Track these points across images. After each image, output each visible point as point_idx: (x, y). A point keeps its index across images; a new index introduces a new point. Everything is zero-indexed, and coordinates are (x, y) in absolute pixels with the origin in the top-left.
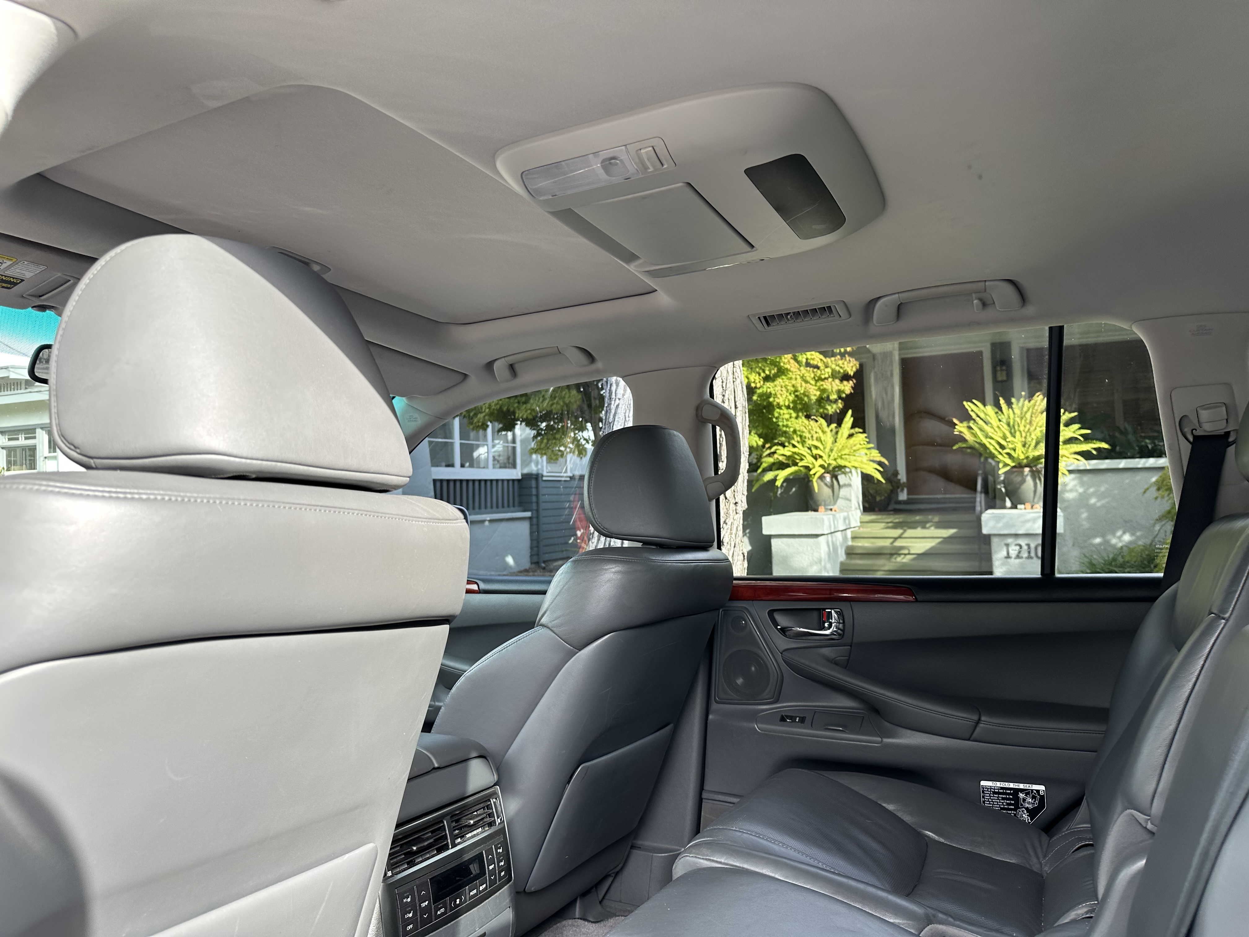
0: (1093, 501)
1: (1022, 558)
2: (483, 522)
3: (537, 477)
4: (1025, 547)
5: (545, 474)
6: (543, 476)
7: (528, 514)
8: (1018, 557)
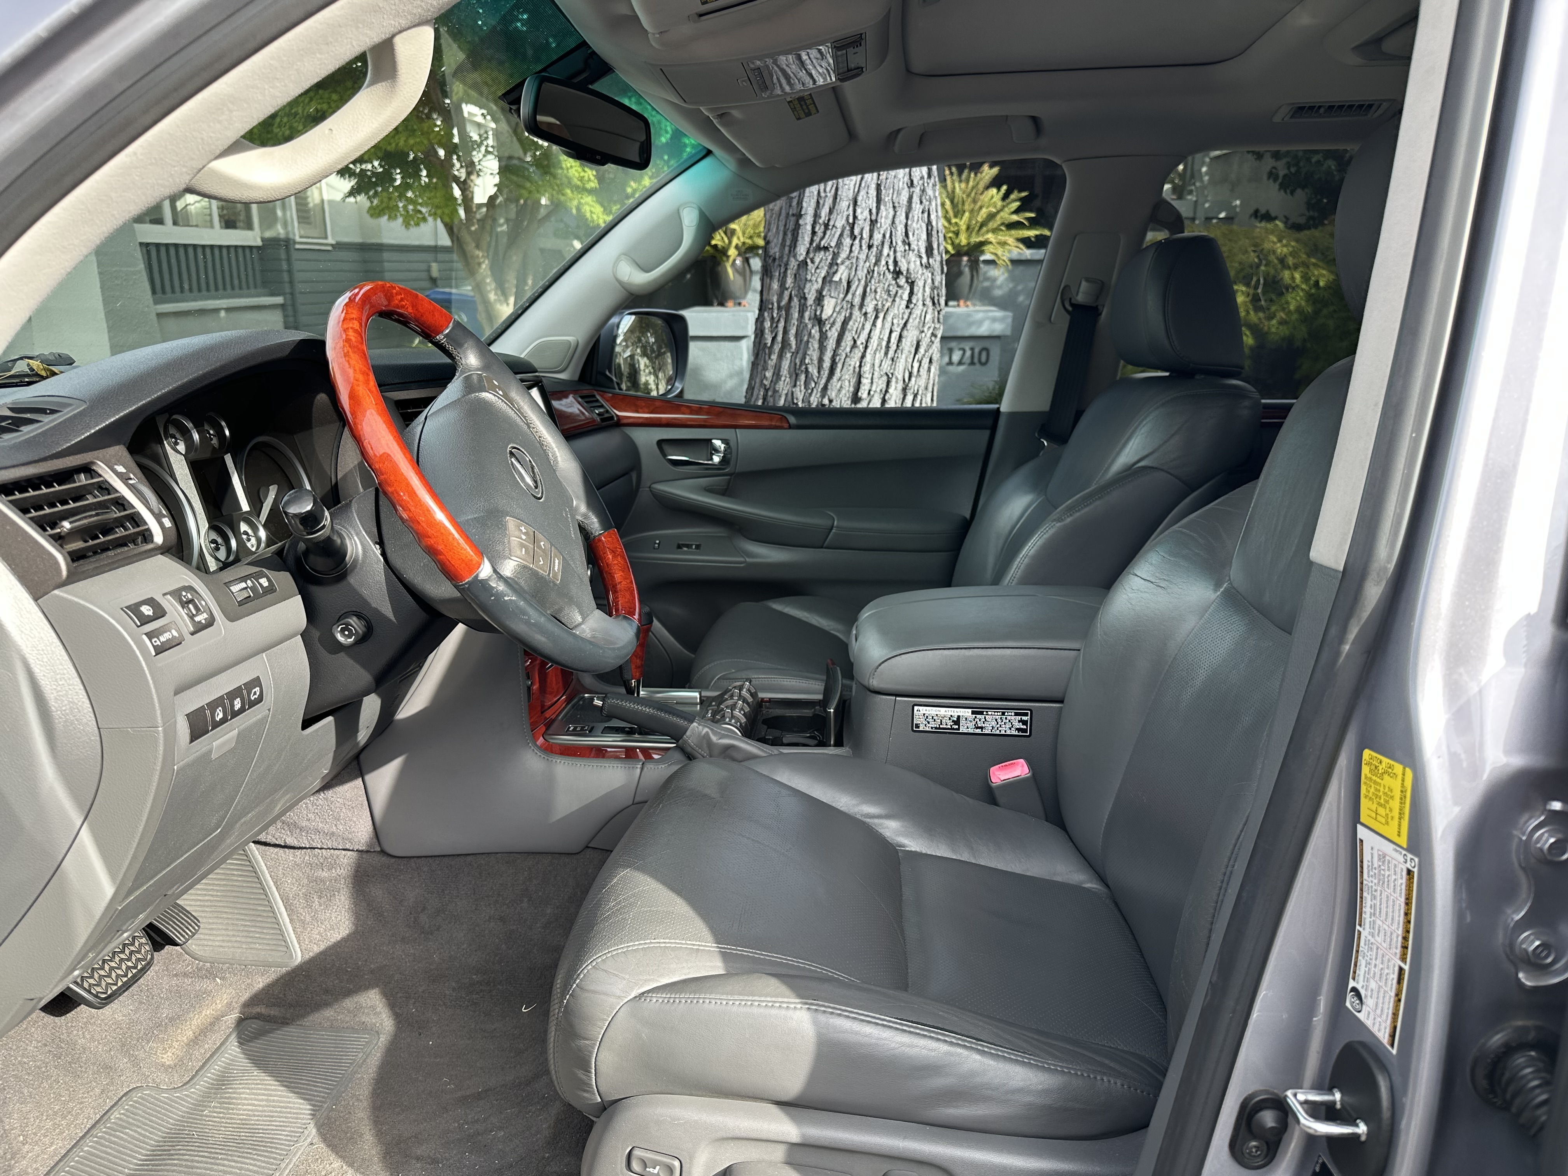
1: (963, 364)
3: (287, 243)
4: (968, 353)
5: (298, 239)
6: (295, 243)
7: (279, 300)
8: (960, 363)
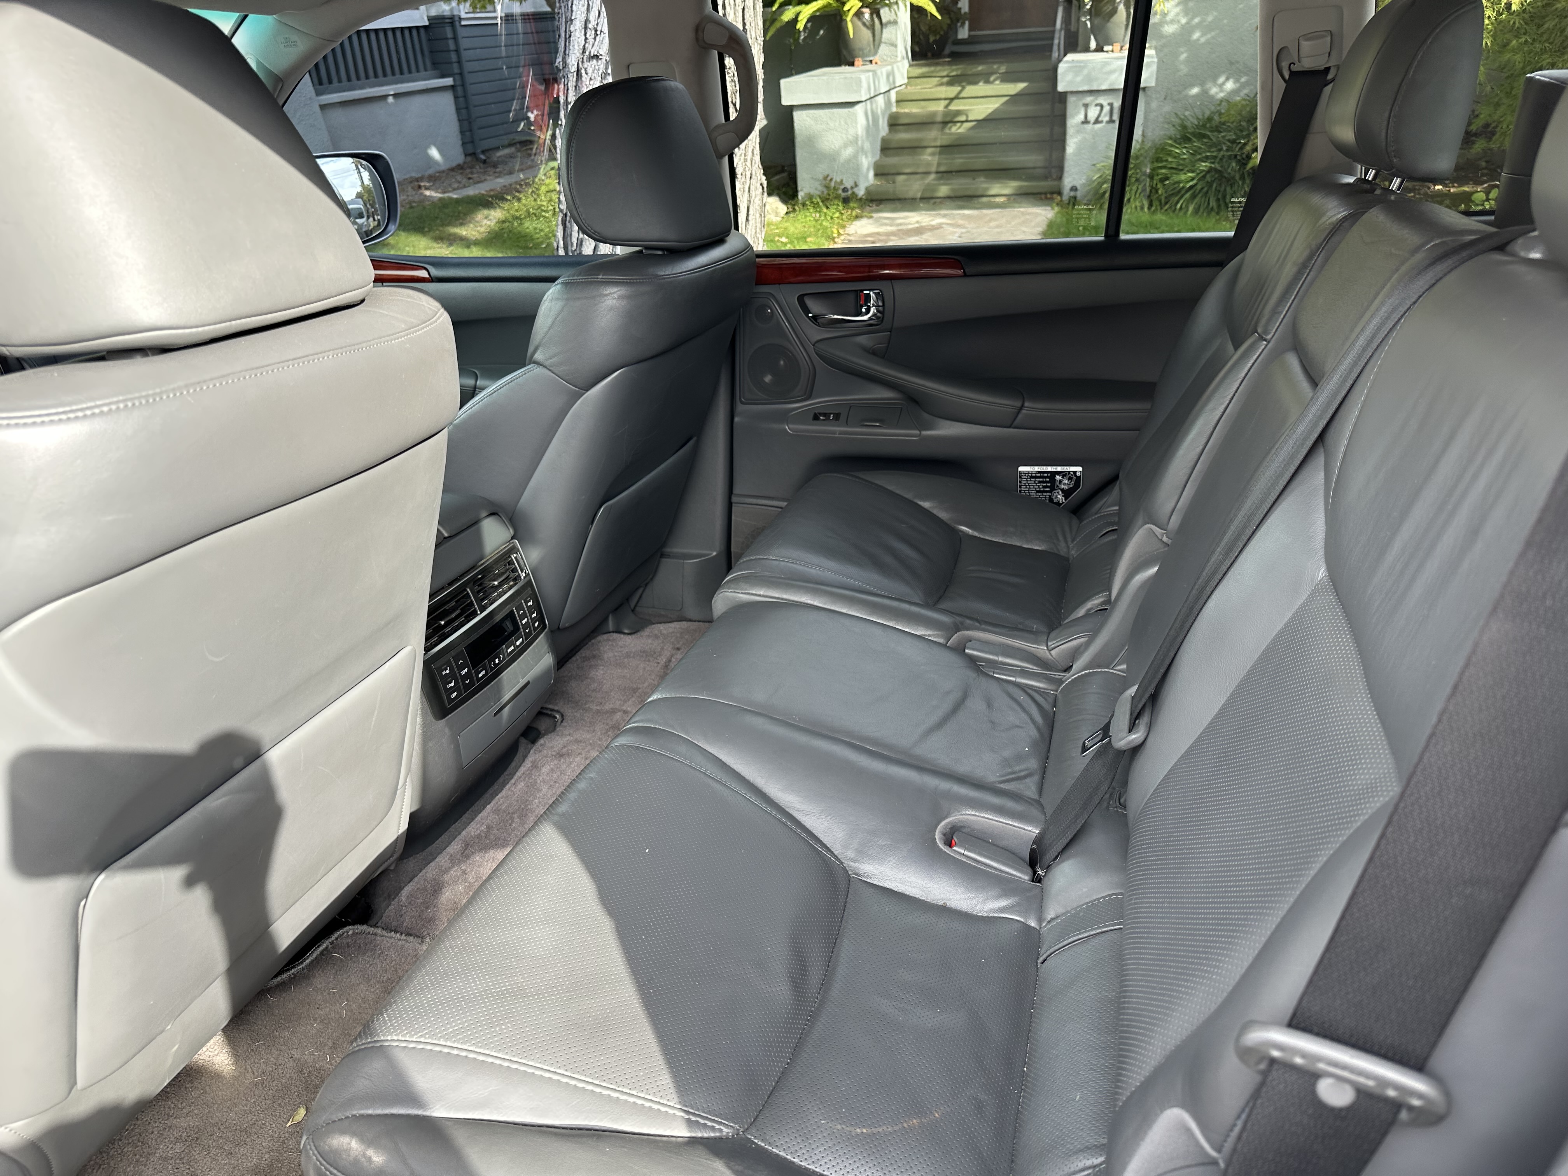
0: (1196, 35)
1: (1102, 122)
2: (384, 97)
3: (452, 21)
4: (1107, 109)
5: (463, 15)
6: (460, 19)
7: (449, 81)
8: (1097, 121)
